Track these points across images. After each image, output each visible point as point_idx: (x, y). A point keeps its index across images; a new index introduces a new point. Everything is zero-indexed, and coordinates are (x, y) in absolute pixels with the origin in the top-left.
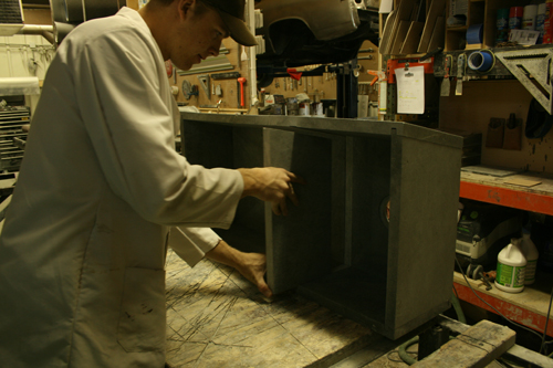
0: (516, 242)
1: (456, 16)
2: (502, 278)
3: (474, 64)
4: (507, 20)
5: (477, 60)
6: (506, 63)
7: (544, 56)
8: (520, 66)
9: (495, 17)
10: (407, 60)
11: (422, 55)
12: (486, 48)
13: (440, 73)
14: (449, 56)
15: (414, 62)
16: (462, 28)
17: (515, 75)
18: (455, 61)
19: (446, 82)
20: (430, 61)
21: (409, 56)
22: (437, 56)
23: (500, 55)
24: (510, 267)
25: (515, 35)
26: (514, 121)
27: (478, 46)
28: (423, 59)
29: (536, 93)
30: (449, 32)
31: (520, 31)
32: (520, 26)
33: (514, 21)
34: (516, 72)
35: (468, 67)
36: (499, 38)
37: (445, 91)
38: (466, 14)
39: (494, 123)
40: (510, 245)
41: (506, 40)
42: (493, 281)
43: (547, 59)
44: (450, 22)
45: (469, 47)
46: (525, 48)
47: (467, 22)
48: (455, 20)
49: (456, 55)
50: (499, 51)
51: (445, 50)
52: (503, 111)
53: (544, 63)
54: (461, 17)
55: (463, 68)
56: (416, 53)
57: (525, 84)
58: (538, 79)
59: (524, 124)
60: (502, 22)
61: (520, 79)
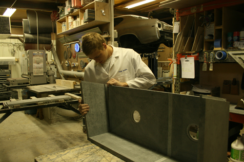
0: (240, 139)
1: (209, 35)
2: (234, 156)
3: (218, 57)
4: (232, 37)
5: (220, 55)
6: (233, 56)
8: (240, 58)
9: (227, 36)
10: (186, 54)
11: (194, 52)
12: (223, 49)
13: (202, 60)
14: (206, 53)
15: (189, 55)
16: (211, 40)
17: (238, 61)
18: (209, 55)
19: (205, 64)
20: (197, 55)
21: (187, 52)
22: (200, 53)
23: (230, 53)
24: (238, 151)
25: (236, 44)
26: (235, 82)
27: (220, 49)
28: (193, 54)
30: (206, 42)
31: (239, 42)
32: (238, 40)
33: (236, 38)
34: (238, 60)
35: (215, 58)
36: (229, 45)
37: (205, 68)
38: (214, 34)
39: (226, 82)
40: (237, 141)
41: (232, 46)
42: (229, 157)
44: (206, 38)
45: (215, 49)
46: (242, 50)
47: (214, 38)
48: (208, 37)
49: (209, 53)
50: (229, 51)
51: (204, 50)
52: (230, 77)
54: (211, 36)
55: (213, 58)
56: (191, 51)
59: (240, 84)
60: (230, 38)
61: (240, 63)
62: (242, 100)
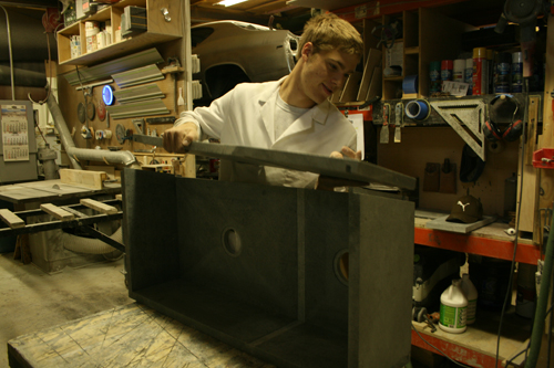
0: (457, 283)
1: (392, 67)
2: (445, 320)
3: (411, 113)
4: (439, 72)
5: (414, 109)
6: (441, 112)
7: (475, 106)
8: (454, 115)
9: (428, 69)
10: (347, 108)
11: (362, 103)
12: (422, 97)
13: (379, 121)
14: (386, 107)
15: (353, 110)
16: (398, 78)
17: (450, 123)
18: (393, 110)
19: (385, 128)
20: (368, 109)
21: (348, 104)
22: (376, 105)
23: (435, 105)
24: (453, 308)
25: (447, 86)
26: (448, 166)
27: (414, 96)
28: (361, 107)
29: (469, 141)
30: (386, 81)
31: (452, 83)
32: (451, 78)
33: (446, 73)
34: (450, 121)
35: (405, 116)
36: (433, 89)
37: (384, 138)
38: (402, 65)
39: (431, 168)
40: (451, 288)
41: (440, 91)
42: (436, 322)
43: (477, 109)
44: (387, 72)
45: (405, 96)
46: (457, 99)
47: (403, 73)
48: (392, 71)
49: (394, 104)
50: (433, 100)
51: (383, 99)
52: (438, 156)
53: (475, 113)
54: (397, 68)
55: (401, 116)
56: (355, 101)
57: (459, 132)
58: (471, 127)
59: (459, 169)
60: (435, 74)
61: (454, 127)
62: (460, 203)
